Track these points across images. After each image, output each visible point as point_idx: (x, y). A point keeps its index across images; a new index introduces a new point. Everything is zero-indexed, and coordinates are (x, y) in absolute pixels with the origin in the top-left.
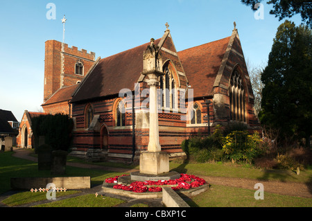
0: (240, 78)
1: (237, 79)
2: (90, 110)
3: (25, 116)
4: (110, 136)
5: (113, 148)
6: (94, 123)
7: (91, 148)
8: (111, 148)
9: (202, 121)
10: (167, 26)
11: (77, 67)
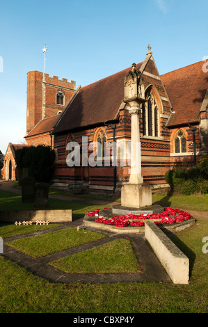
3: (9, 148)
5: (94, 180)
7: (72, 180)
8: (92, 180)
9: (188, 149)
10: (149, 48)
11: (58, 97)
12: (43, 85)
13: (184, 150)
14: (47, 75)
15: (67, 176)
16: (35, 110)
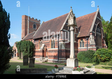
0: (100, 29)
1: (99, 29)
2: (41, 42)
3: (15, 44)
4: (49, 52)
5: (50, 57)
6: (42, 47)
7: (41, 57)
8: (49, 57)
9: (85, 46)
10: (71, 8)
11: (34, 26)
12: (28, 21)
13: (83, 46)
14: (30, 17)
15: (39, 55)
16: (25, 30)
